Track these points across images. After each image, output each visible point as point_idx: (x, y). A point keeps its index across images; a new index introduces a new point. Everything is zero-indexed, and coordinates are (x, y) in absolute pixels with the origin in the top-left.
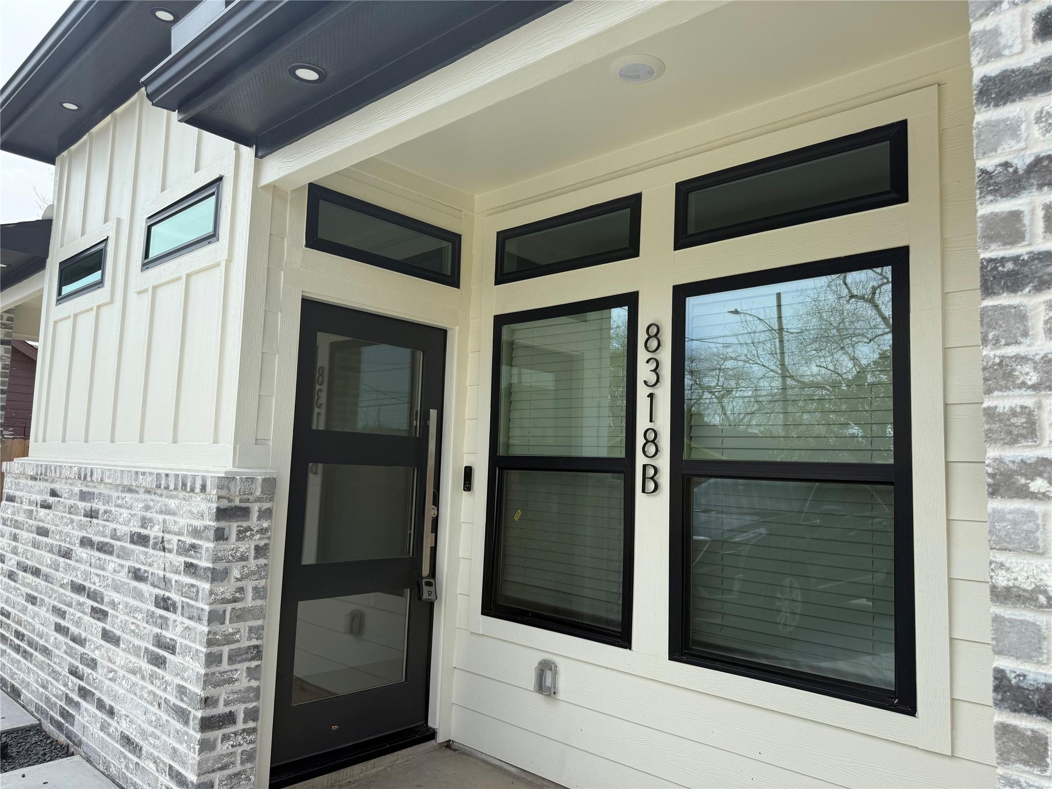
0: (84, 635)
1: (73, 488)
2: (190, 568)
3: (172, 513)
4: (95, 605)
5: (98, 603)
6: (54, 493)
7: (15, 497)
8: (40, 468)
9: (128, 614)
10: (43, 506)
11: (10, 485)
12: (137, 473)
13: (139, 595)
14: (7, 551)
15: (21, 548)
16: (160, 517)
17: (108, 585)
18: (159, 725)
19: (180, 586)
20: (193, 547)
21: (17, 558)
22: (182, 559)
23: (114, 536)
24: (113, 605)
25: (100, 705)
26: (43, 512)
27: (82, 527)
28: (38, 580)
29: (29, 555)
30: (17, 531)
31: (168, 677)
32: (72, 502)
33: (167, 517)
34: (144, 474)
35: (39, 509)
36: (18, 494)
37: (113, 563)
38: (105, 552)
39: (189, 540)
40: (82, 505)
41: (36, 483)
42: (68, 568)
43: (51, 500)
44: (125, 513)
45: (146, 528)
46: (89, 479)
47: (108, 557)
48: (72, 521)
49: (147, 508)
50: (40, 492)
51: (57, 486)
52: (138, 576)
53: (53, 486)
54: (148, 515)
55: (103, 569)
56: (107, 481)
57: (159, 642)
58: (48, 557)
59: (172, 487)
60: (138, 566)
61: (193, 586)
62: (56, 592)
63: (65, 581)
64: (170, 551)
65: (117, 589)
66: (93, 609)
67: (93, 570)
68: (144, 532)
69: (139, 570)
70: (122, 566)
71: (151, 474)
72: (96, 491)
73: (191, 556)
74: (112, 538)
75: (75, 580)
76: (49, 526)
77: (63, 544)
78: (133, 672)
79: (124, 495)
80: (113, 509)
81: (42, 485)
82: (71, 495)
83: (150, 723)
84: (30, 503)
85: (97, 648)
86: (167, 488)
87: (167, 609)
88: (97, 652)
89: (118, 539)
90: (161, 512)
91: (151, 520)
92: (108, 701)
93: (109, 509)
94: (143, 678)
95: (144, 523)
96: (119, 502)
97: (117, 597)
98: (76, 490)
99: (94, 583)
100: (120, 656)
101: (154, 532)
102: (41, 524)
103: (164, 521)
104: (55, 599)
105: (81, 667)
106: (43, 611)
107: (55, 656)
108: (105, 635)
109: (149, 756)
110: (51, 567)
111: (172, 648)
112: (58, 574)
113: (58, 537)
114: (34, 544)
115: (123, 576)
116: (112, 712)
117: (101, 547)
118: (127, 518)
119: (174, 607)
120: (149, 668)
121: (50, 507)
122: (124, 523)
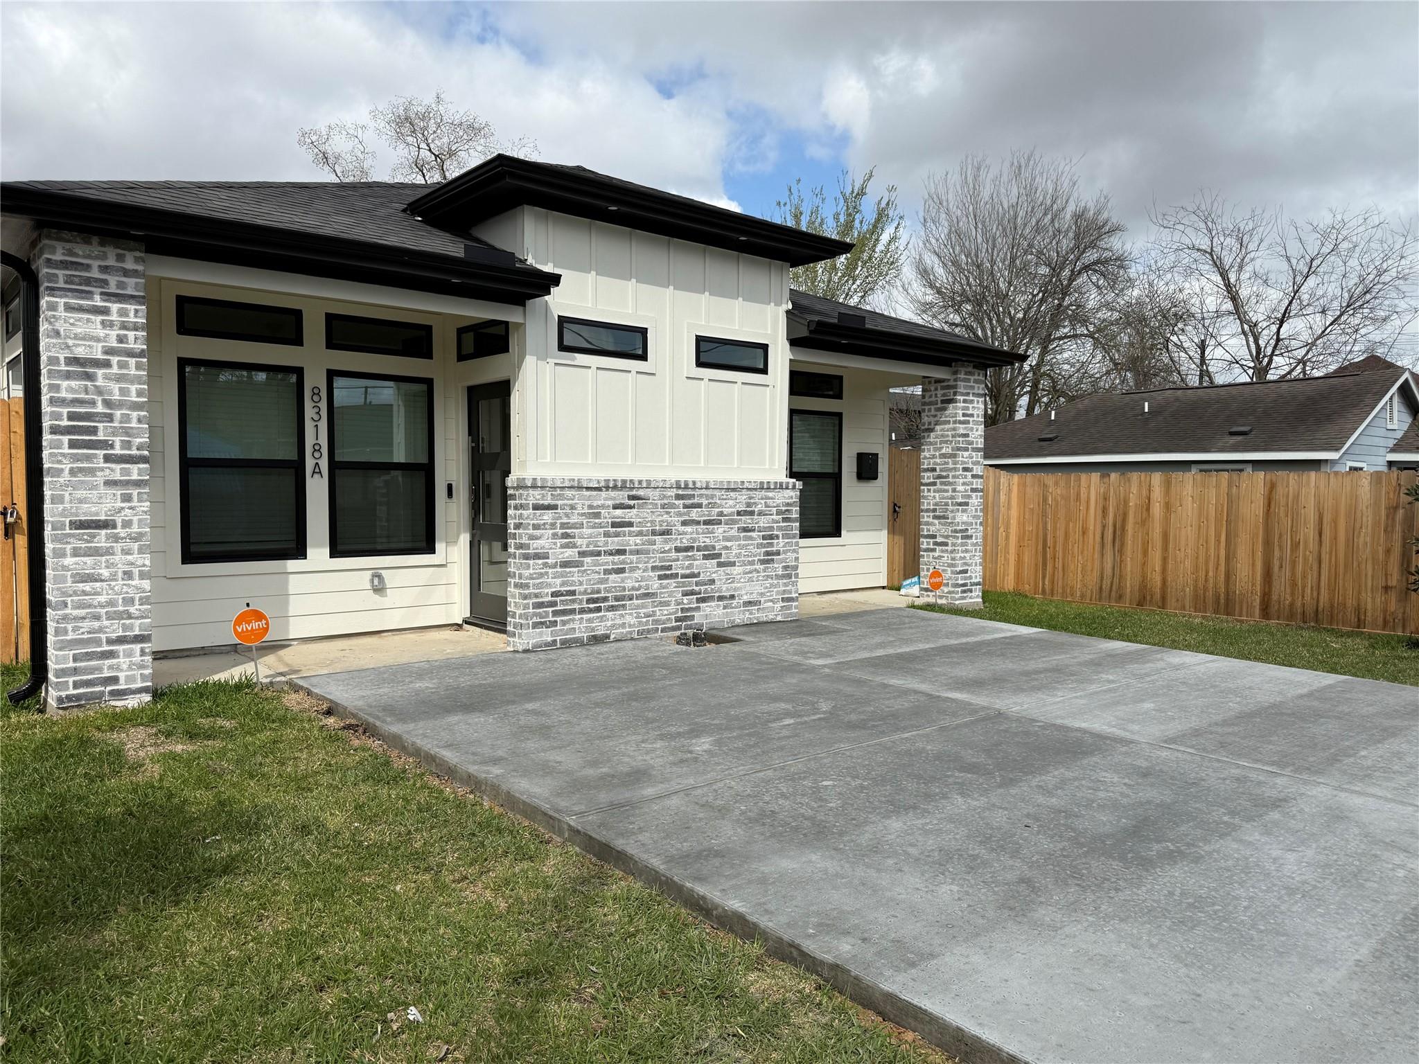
0: (696, 571)
1: (665, 493)
2: (785, 520)
3: (772, 498)
4: (706, 553)
5: (710, 551)
6: (634, 498)
10: (617, 508)
13: (751, 538)
15: (579, 541)
16: (763, 502)
17: (719, 540)
19: (780, 529)
20: (788, 510)
21: (576, 550)
22: (781, 516)
23: (721, 514)
24: (726, 548)
25: (721, 598)
26: (619, 512)
27: (680, 514)
28: (623, 557)
29: (600, 544)
31: (776, 565)
32: (666, 501)
33: (768, 500)
34: (751, 482)
37: (720, 530)
38: (713, 524)
39: (785, 508)
40: (679, 502)
42: (666, 542)
43: (632, 503)
44: (731, 502)
45: (752, 507)
47: (716, 526)
49: (751, 498)
50: (612, 499)
51: (641, 493)
52: (745, 530)
53: (633, 493)
57: (767, 553)
64: (771, 515)
65: (727, 539)
66: (704, 555)
68: (750, 509)
69: (748, 527)
70: (731, 528)
71: (756, 482)
72: (697, 493)
73: (787, 514)
74: (718, 516)
76: (632, 520)
77: (657, 528)
78: (750, 572)
80: (718, 502)
81: (626, 494)
83: (766, 588)
89: (726, 516)
90: (762, 499)
91: (755, 503)
92: (727, 594)
93: (714, 501)
94: (758, 572)
95: (748, 505)
96: (725, 497)
97: (729, 544)
98: (671, 494)
99: (704, 542)
100: (737, 570)
102: (618, 520)
103: (766, 502)
107: (661, 593)
108: (720, 565)
109: (765, 602)
110: (643, 544)
111: (778, 553)
112: (654, 547)
113: (649, 525)
114: (607, 535)
115: (734, 532)
116: (732, 597)
117: (706, 523)
118: (731, 505)
119: (777, 537)
120: (762, 567)
121: (630, 507)
122: (731, 507)
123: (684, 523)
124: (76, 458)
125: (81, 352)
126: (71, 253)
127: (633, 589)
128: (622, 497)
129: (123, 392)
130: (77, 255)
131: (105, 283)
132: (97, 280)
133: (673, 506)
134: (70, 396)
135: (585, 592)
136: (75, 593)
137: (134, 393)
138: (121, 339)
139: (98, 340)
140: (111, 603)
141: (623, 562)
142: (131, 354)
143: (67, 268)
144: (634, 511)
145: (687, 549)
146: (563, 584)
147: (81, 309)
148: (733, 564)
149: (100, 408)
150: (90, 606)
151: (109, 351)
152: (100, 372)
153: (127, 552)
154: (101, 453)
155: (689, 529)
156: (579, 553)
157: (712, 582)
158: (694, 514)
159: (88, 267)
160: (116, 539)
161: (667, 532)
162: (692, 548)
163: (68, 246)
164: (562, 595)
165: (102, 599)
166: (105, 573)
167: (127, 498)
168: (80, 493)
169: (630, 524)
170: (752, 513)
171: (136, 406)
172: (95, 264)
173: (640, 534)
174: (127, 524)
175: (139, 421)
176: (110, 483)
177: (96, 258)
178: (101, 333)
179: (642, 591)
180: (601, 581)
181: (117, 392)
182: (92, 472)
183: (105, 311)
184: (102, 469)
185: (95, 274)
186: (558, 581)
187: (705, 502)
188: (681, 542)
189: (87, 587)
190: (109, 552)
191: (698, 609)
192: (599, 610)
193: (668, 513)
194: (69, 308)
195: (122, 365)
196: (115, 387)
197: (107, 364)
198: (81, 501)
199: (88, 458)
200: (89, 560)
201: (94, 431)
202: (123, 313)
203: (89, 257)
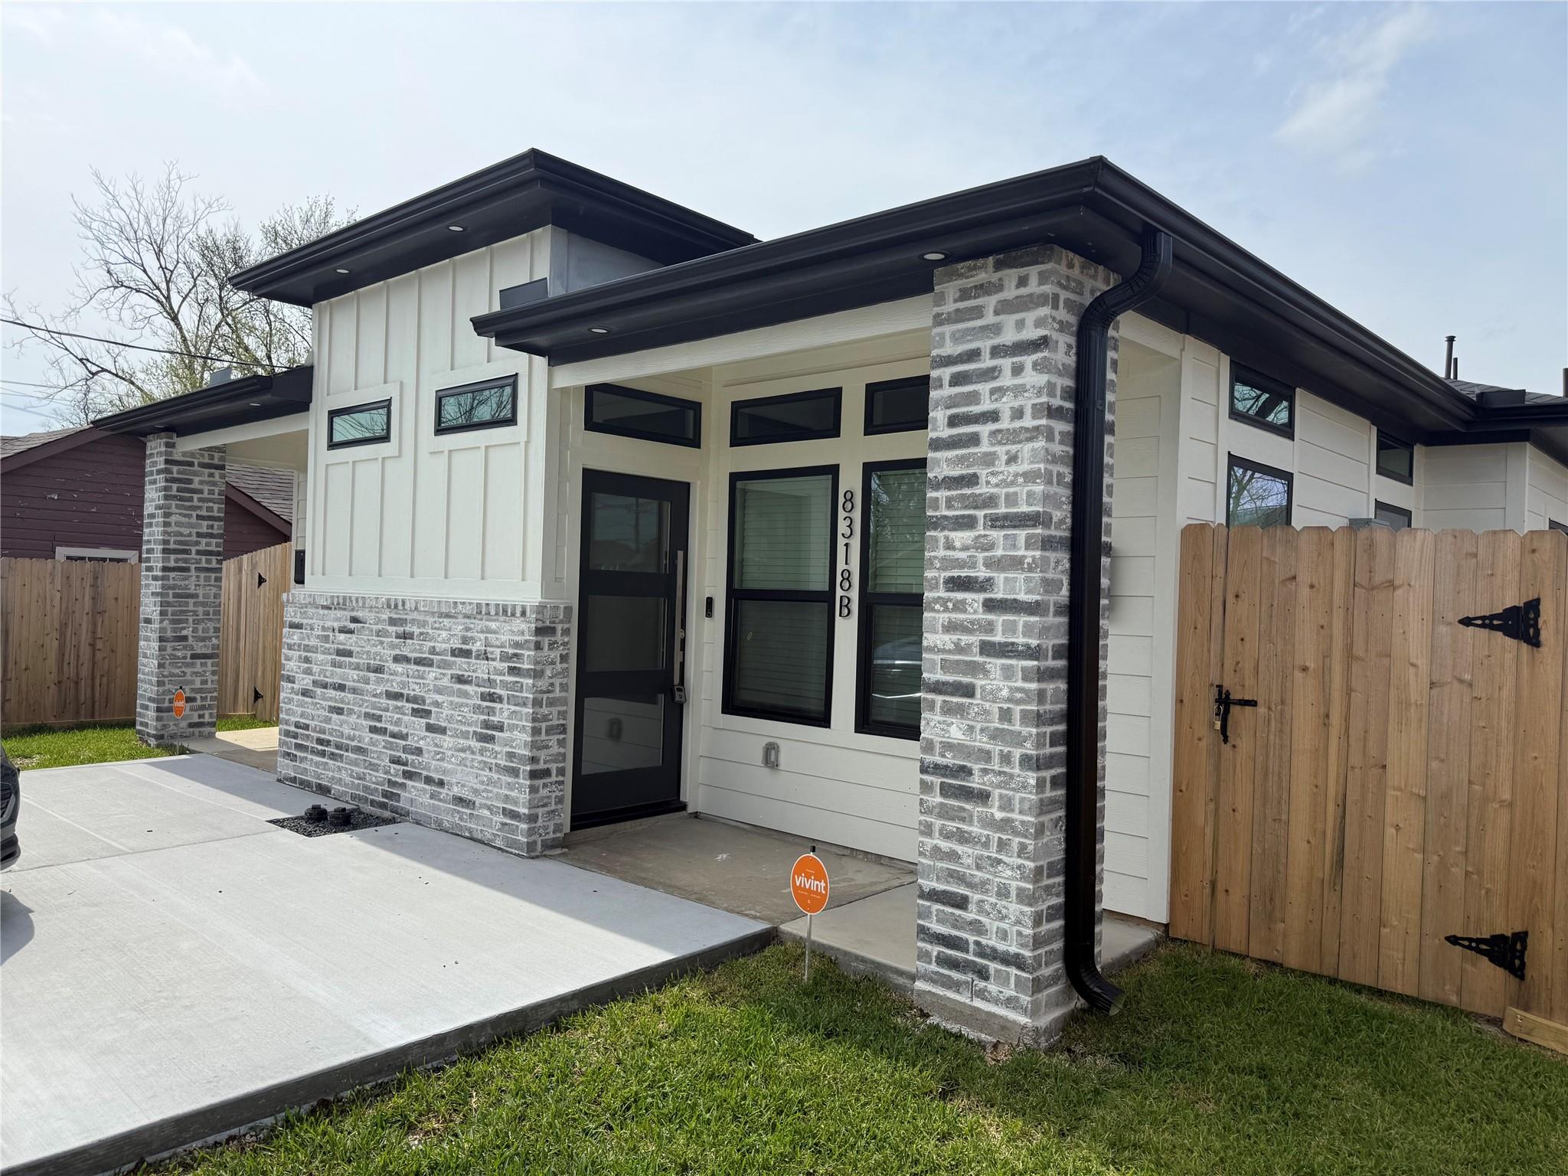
0: (405, 731)
1: (379, 615)
2: (513, 671)
3: (495, 632)
4: (416, 706)
5: (420, 704)
6: (355, 620)
7: (302, 624)
8: (336, 599)
9: (453, 709)
10: (341, 631)
11: (293, 614)
12: (456, 603)
13: (466, 694)
14: (297, 673)
15: (315, 669)
16: (483, 636)
17: (429, 690)
18: (490, 782)
19: (505, 685)
20: (515, 655)
21: (311, 677)
22: (506, 665)
23: (433, 651)
24: (437, 704)
25: (429, 780)
26: (342, 637)
27: (393, 646)
28: (343, 694)
29: (328, 674)
30: (309, 654)
31: (497, 748)
32: (380, 627)
33: (489, 635)
34: (464, 603)
35: (337, 634)
36: (305, 621)
37: (432, 673)
38: (424, 665)
39: (511, 651)
40: (392, 629)
41: (330, 612)
42: (379, 681)
43: (353, 626)
44: (444, 634)
45: (468, 644)
46: (400, 607)
47: (427, 669)
48: (382, 643)
49: (468, 629)
50: (338, 620)
51: (359, 614)
52: (460, 680)
53: (354, 614)
54: (469, 634)
55: (423, 678)
56: (422, 609)
57: (486, 725)
58: (354, 674)
59: (493, 613)
60: (461, 673)
61: (517, 682)
62: (367, 701)
63: (378, 692)
64: (493, 660)
65: (439, 691)
66: (413, 709)
67: (410, 680)
68: (465, 647)
69: (463, 675)
70: (444, 675)
71: (470, 604)
72: (408, 617)
73: (514, 662)
74: (430, 653)
75: (390, 689)
76: (352, 648)
77: (372, 662)
78: (463, 750)
79: (441, 620)
80: (430, 631)
81: (348, 614)
82: (379, 621)
83: (482, 783)
84: (324, 629)
85: (422, 739)
86: (488, 614)
87: (493, 701)
88: (421, 742)
89: (438, 654)
90: (482, 632)
91: (472, 638)
92: (436, 776)
93: (425, 631)
94: (473, 753)
95: (465, 640)
96: (437, 625)
97: (440, 698)
98: (385, 617)
99: (414, 690)
100: (447, 741)
101: (477, 647)
102: (341, 647)
103: (486, 638)
104: (367, 707)
105: (403, 756)
106: (353, 719)
107: (372, 752)
108: (430, 728)
109: (483, 806)
110: (359, 681)
111: (500, 728)
112: (368, 687)
113: (365, 657)
114: (334, 664)
115: (446, 682)
116: (441, 783)
117: (419, 662)
118: (446, 637)
119: (500, 699)
120: (479, 745)
121: (351, 632)
122: (444, 642)
123: (397, 659)
127: (350, 738)
128: (345, 617)
133: (386, 634)
135: (317, 731)
141: (344, 702)
144: (354, 637)
145: (397, 696)
146: (302, 715)
148: (443, 731)
155: (399, 668)
156: (314, 682)
157: (419, 751)
158: (408, 649)
161: (379, 670)
162: (402, 695)
163: (151, 444)
164: (303, 728)
169: (349, 654)
170: (467, 654)
173: (357, 667)
179: (358, 743)
180: (328, 720)
187: (416, 631)
189: (144, 661)
191: (403, 786)
198: (145, 606)
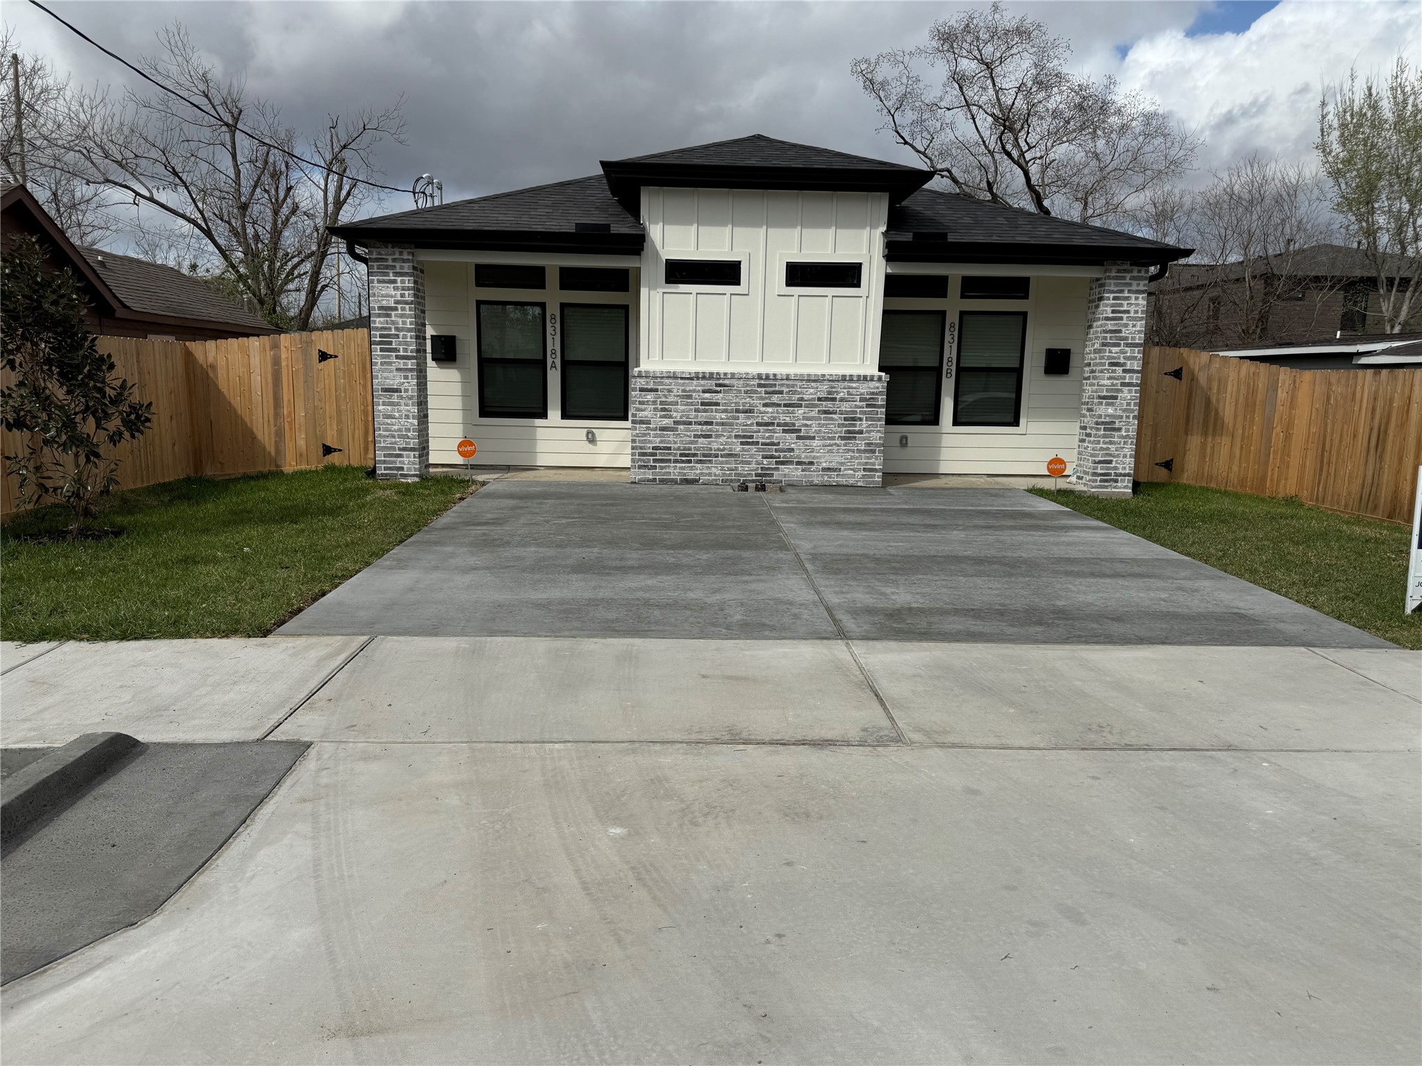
0: (776, 441)
2: (870, 406)
3: (855, 388)
4: (786, 428)
5: (789, 426)
13: (832, 419)
15: (675, 414)
16: (845, 391)
18: (852, 457)
19: (864, 413)
20: (873, 398)
21: (672, 420)
22: (865, 403)
23: (802, 399)
24: (806, 425)
26: (707, 395)
27: (762, 398)
28: (711, 427)
29: (691, 417)
33: (851, 390)
35: (700, 394)
37: (800, 411)
38: (794, 407)
39: (869, 396)
42: (748, 418)
43: (718, 389)
44: (812, 391)
46: (771, 378)
47: (796, 408)
49: (832, 388)
50: (701, 386)
51: (727, 382)
52: (825, 412)
54: (835, 390)
55: (793, 413)
56: (792, 378)
57: (849, 432)
59: (856, 379)
60: (827, 409)
61: (874, 410)
65: (808, 419)
66: (784, 429)
68: (831, 396)
69: (829, 410)
70: (812, 410)
73: (872, 401)
74: (799, 400)
78: (830, 446)
79: (809, 383)
80: (799, 390)
81: (714, 383)
82: (747, 385)
83: (847, 459)
85: (792, 443)
87: (855, 420)
90: (844, 388)
92: (806, 461)
94: (838, 446)
95: (830, 393)
97: (809, 423)
100: (816, 443)
101: (841, 395)
102: (707, 401)
103: (849, 391)
105: (774, 454)
107: (743, 455)
108: (799, 438)
109: (845, 470)
110: (728, 419)
111: (861, 432)
112: (738, 421)
113: (733, 405)
114: (697, 410)
115: (814, 414)
116: (811, 463)
117: (787, 405)
118: (810, 393)
119: (861, 419)
120: (843, 442)
121: (717, 392)
123: (765, 405)
124: (383, 357)
125: (384, 303)
126: (379, 254)
127: (718, 450)
128: (710, 384)
129: (404, 323)
130: (381, 254)
131: (395, 267)
132: (391, 266)
133: (755, 392)
134: (380, 326)
135: (679, 449)
136: (384, 423)
137: (408, 323)
138: (402, 296)
139: (392, 297)
140: (400, 430)
141: (710, 430)
142: (406, 303)
143: (377, 262)
144: (721, 395)
145: (767, 424)
146: (661, 442)
147: (384, 282)
148: (813, 438)
149: (393, 332)
150: (390, 431)
151: (397, 302)
152: (393, 313)
153: (406, 405)
154: (394, 354)
155: (770, 410)
156: (674, 422)
157: (792, 450)
158: (775, 399)
159: (386, 260)
160: (402, 398)
161: (751, 411)
162: (773, 424)
163: (378, 250)
164: (661, 449)
165: (396, 427)
166: (397, 415)
167: (406, 377)
168: (385, 374)
169: (717, 404)
170: (834, 399)
171: (409, 330)
172: (390, 258)
173: (725, 411)
174: (406, 391)
175: (411, 338)
176: (398, 370)
177: (390, 255)
178: (393, 293)
179: (726, 452)
180: (692, 443)
181: (401, 323)
182: (390, 364)
183: (394, 282)
184: (394, 363)
185: (390, 263)
186: (658, 440)
187: (785, 390)
188: (762, 419)
189: (389, 421)
190: (398, 404)
191: (777, 469)
192: (690, 462)
193: (750, 397)
194: (379, 281)
195: (403, 309)
196: (400, 320)
197: (396, 309)
198: (385, 378)
199: (389, 357)
200: (389, 408)
201: (390, 343)
202: (403, 282)
203: (387, 255)
